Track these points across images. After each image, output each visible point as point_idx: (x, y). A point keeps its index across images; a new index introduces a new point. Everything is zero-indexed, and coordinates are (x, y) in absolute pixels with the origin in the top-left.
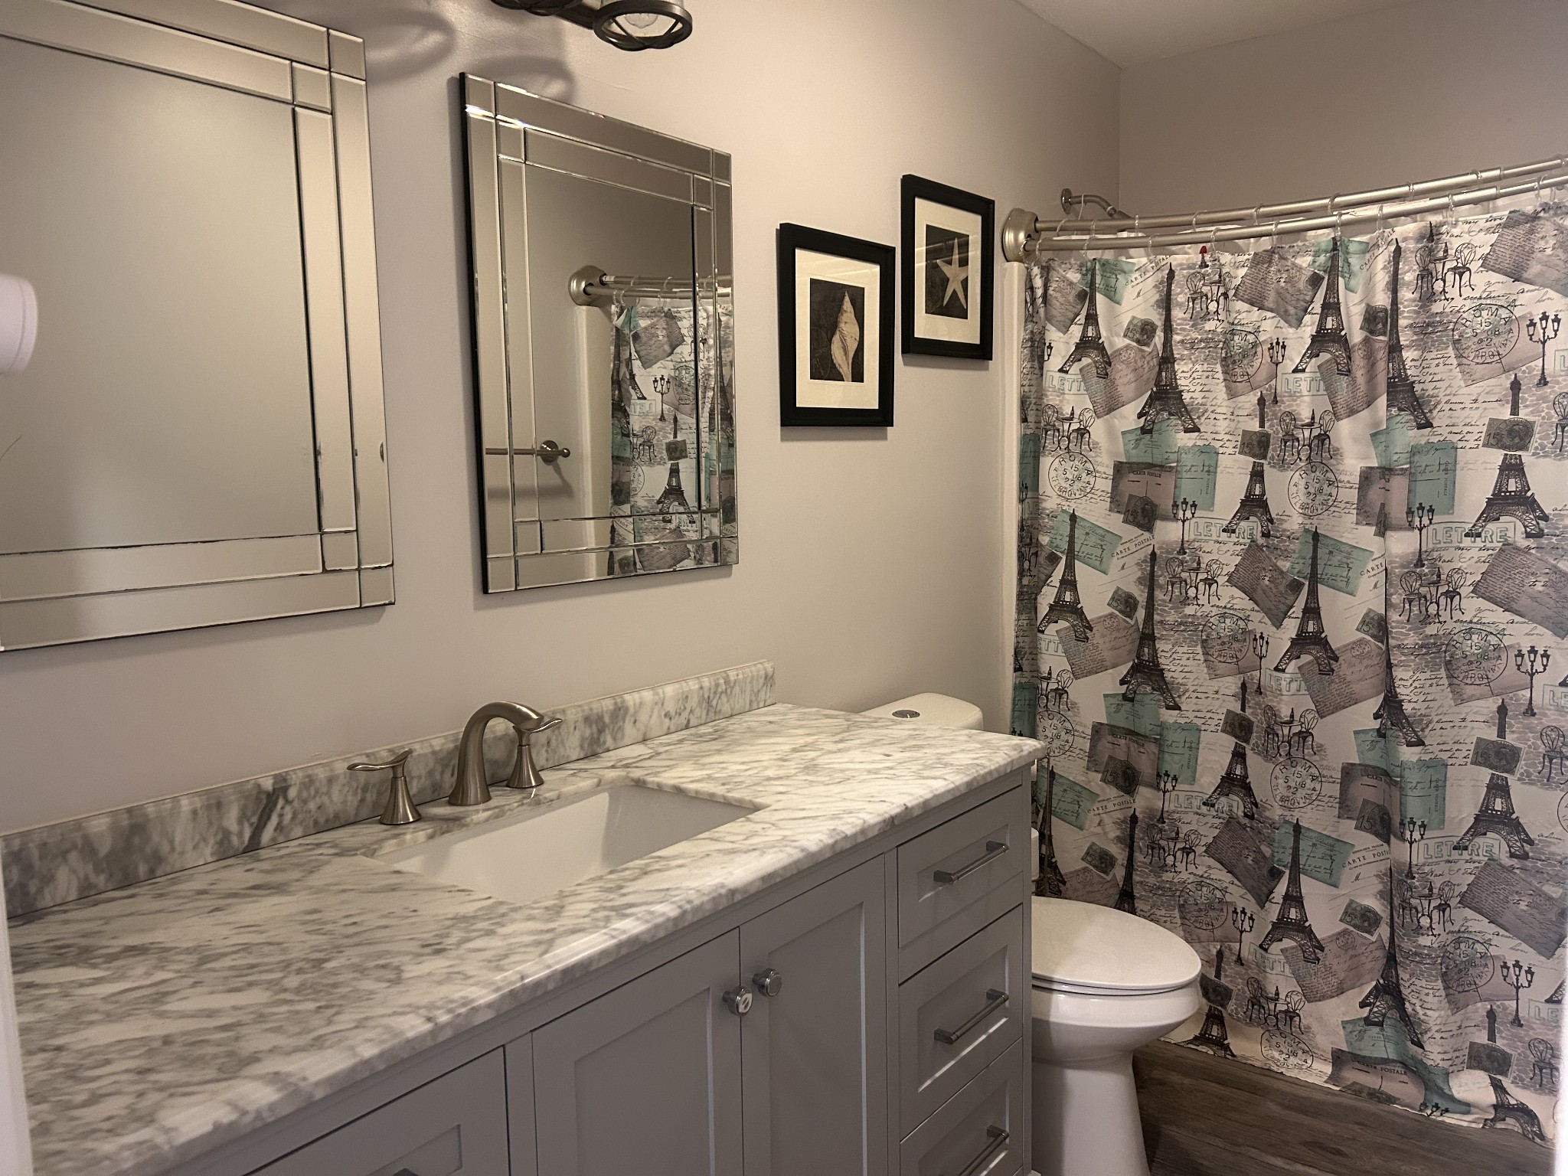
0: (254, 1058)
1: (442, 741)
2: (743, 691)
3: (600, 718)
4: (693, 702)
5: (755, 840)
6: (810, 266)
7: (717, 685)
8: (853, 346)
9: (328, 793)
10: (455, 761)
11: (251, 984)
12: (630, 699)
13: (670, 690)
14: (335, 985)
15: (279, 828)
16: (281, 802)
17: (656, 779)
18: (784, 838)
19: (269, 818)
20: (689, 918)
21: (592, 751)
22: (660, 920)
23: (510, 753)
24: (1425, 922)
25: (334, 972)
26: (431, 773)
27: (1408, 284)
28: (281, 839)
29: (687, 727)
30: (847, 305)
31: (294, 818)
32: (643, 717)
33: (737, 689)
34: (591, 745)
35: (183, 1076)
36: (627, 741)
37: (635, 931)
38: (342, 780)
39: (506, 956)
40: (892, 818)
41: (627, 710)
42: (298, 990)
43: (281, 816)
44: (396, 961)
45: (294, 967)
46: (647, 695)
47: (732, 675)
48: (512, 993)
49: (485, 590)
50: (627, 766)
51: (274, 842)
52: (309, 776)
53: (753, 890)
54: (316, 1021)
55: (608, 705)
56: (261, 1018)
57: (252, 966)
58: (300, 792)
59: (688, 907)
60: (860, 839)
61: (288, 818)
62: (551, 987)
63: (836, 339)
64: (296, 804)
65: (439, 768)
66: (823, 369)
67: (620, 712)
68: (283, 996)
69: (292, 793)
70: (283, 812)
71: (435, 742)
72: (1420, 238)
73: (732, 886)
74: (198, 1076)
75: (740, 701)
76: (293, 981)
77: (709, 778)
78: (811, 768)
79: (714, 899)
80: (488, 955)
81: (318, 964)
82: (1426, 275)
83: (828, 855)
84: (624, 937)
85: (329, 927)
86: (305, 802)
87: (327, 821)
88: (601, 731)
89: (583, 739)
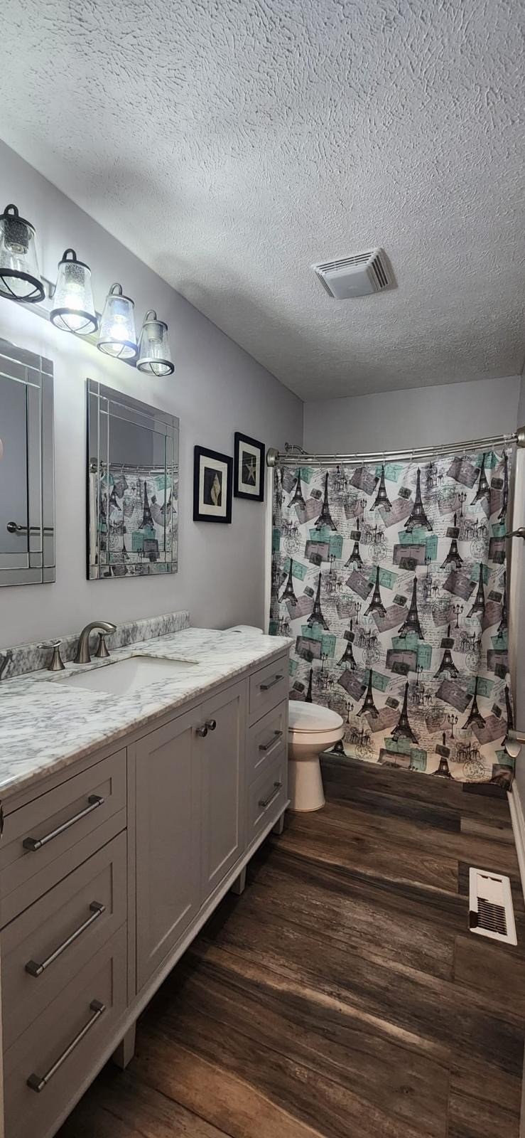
0: (40, 750)
1: (71, 638)
2: (178, 622)
3: (128, 631)
4: (161, 626)
5: (204, 672)
6: (206, 462)
7: (169, 620)
8: (218, 492)
9: (28, 658)
10: (76, 646)
11: (25, 726)
12: (139, 624)
13: (153, 621)
14: (60, 725)
15: (8, 672)
16: (10, 661)
17: (155, 654)
18: (215, 671)
19: (5, 667)
20: (188, 699)
21: (125, 644)
22: (179, 699)
23: (96, 644)
24: (421, 700)
25: (57, 721)
26: (66, 651)
27: (423, 483)
28: (9, 676)
29: (159, 635)
30: (216, 478)
31: (14, 668)
32: (143, 631)
33: (176, 622)
34: (124, 641)
35: (13, 758)
36: (137, 640)
37: (171, 703)
38: (33, 653)
39: (126, 712)
40: (250, 664)
41: (137, 628)
42: (46, 727)
43: (9, 667)
44: (82, 716)
45: (39, 720)
46: (145, 622)
47: (174, 615)
48: (132, 725)
49: (88, 578)
50: (140, 649)
51: (6, 677)
52: (20, 651)
53: (207, 689)
54: (59, 737)
55: (131, 625)
56: (35, 737)
57: (21, 720)
58: (17, 656)
59: (187, 694)
60: (240, 672)
61: (12, 667)
62: (144, 723)
63: (212, 489)
64: (15, 662)
65: (69, 649)
66: (208, 501)
67: (135, 629)
68: (40, 729)
69: (14, 657)
70: (10, 665)
71: (68, 638)
72: (427, 467)
73: (202, 687)
74: (20, 757)
75: (177, 627)
76: (42, 724)
77: (175, 652)
78: (213, 648)
79: (195, 692)
80: (119, 712)
81: (50, 718)
82: (429, 479)
83: (230, 677)
84: (167, 705)
85: (46, 706)
86: (19, 661)
87: (27, 669)
88: (128, 636)
89: (122, 639)
